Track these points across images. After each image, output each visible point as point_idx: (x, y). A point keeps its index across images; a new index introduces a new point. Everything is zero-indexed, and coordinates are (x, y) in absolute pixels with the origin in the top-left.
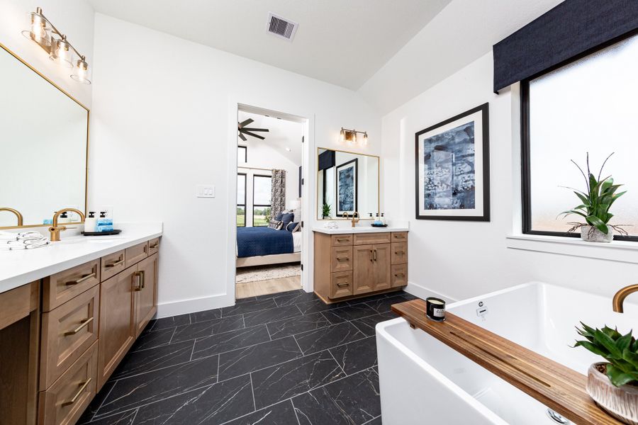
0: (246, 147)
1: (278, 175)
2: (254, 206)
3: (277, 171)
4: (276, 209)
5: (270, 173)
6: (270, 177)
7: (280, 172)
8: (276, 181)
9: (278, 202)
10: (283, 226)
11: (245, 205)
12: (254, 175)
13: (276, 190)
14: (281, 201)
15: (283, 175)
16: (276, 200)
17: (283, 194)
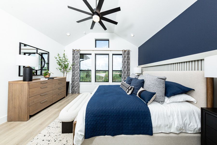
0: (108, 40)
1: (126, 53)
2: (113, 71)
3: (125, 51)
4: (125, 73)
5: (121, 53)
6: (121, 55)
7: (127, 51)
8: (125, 57)
9: (126, 69)
10: (133, 91)
11: (108, 71)
12: (113, 55)
13: (125, 62)
14: (128, 68)
15: (128, 52)
16: (125, 67)
17: (128, 64)
